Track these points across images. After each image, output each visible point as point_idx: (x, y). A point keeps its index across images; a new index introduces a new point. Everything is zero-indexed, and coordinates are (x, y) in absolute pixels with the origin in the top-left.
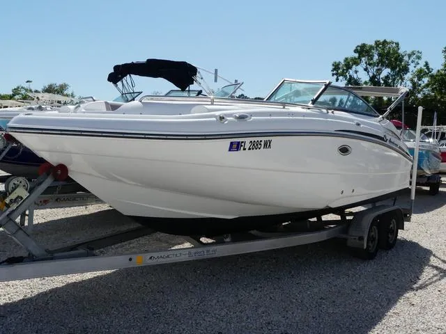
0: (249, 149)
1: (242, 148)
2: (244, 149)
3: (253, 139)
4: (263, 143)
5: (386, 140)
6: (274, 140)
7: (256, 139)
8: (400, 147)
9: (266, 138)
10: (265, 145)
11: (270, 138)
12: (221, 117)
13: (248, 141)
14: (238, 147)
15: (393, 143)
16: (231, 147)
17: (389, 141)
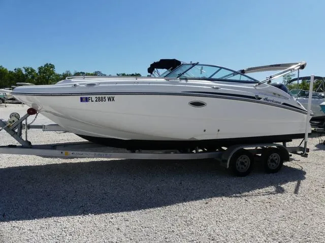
0: (96, 101)
1: (90, 101)
2: (93, 101)
3: (98, 96)
4: (107, 98)
5: (260, 99)
6: (116, 97)
7: (100, 96)
8: (284, 104)
9: (109, 96)
10: (109, 99)
11: (113, 96)
12: (75, 85)
13: (94, 97)
14: (87, 100)
15: (273, 101)
16: (82, 100)
17: (264, 99)
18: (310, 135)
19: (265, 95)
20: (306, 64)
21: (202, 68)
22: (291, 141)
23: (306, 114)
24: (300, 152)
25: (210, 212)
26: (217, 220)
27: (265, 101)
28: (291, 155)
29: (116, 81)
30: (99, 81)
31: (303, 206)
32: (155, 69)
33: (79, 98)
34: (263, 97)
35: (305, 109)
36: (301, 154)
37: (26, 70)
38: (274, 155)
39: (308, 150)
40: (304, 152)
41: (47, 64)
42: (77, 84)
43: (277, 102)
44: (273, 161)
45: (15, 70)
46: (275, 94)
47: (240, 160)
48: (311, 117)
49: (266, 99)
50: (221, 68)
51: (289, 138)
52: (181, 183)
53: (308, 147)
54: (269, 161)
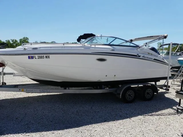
0: (38, 58)
1: (34, 58)
2: (36, 58)
3: (39, 55)
4: (45, 57)
5: (140, 56)
6: (51, 56)
7: (41, 55)
8: (154, 59)
9: (46, 55)
10: (46, 57)
11: (49, 55)
12: (25, 49)
13: (37, 56)
14: (32, 58)
15: (148, 58)
16: (29, 58)
17: (143, 57)
18: (170, 78)
19: (143, 54)
20: (167, 35)
21: (108, 38)
22: (160, 81)
23: (168, 65)
24: (164, 88)
25: (107, 127)
26: (110, 132)
27: (143, 58)
28: (159, 90)
29: (51, 46)
30: (40, 46)
31: (165, 122)
32: (81, 39)
33: (27, 56)
34: (142, 55)
35: (167, 62)
36: (165, 89)
37: (13, 41)
38: (149, 90)
39: (169, 87)
40: (167, 88)
41: (24, 37)
42: (26, 48)
43: (150, 58)
44: (148, 93)
45: (6, 41)
46: (149, 53)
47: (128, 93)
48: (171, 67)
49: (144, 57)
50: (116, 38)
51: (158, 79)
52: (92, 108)
53: (169, 85)
54: (146, 93)
